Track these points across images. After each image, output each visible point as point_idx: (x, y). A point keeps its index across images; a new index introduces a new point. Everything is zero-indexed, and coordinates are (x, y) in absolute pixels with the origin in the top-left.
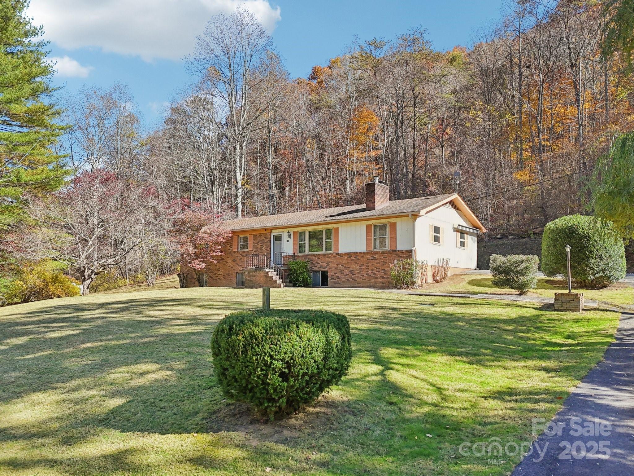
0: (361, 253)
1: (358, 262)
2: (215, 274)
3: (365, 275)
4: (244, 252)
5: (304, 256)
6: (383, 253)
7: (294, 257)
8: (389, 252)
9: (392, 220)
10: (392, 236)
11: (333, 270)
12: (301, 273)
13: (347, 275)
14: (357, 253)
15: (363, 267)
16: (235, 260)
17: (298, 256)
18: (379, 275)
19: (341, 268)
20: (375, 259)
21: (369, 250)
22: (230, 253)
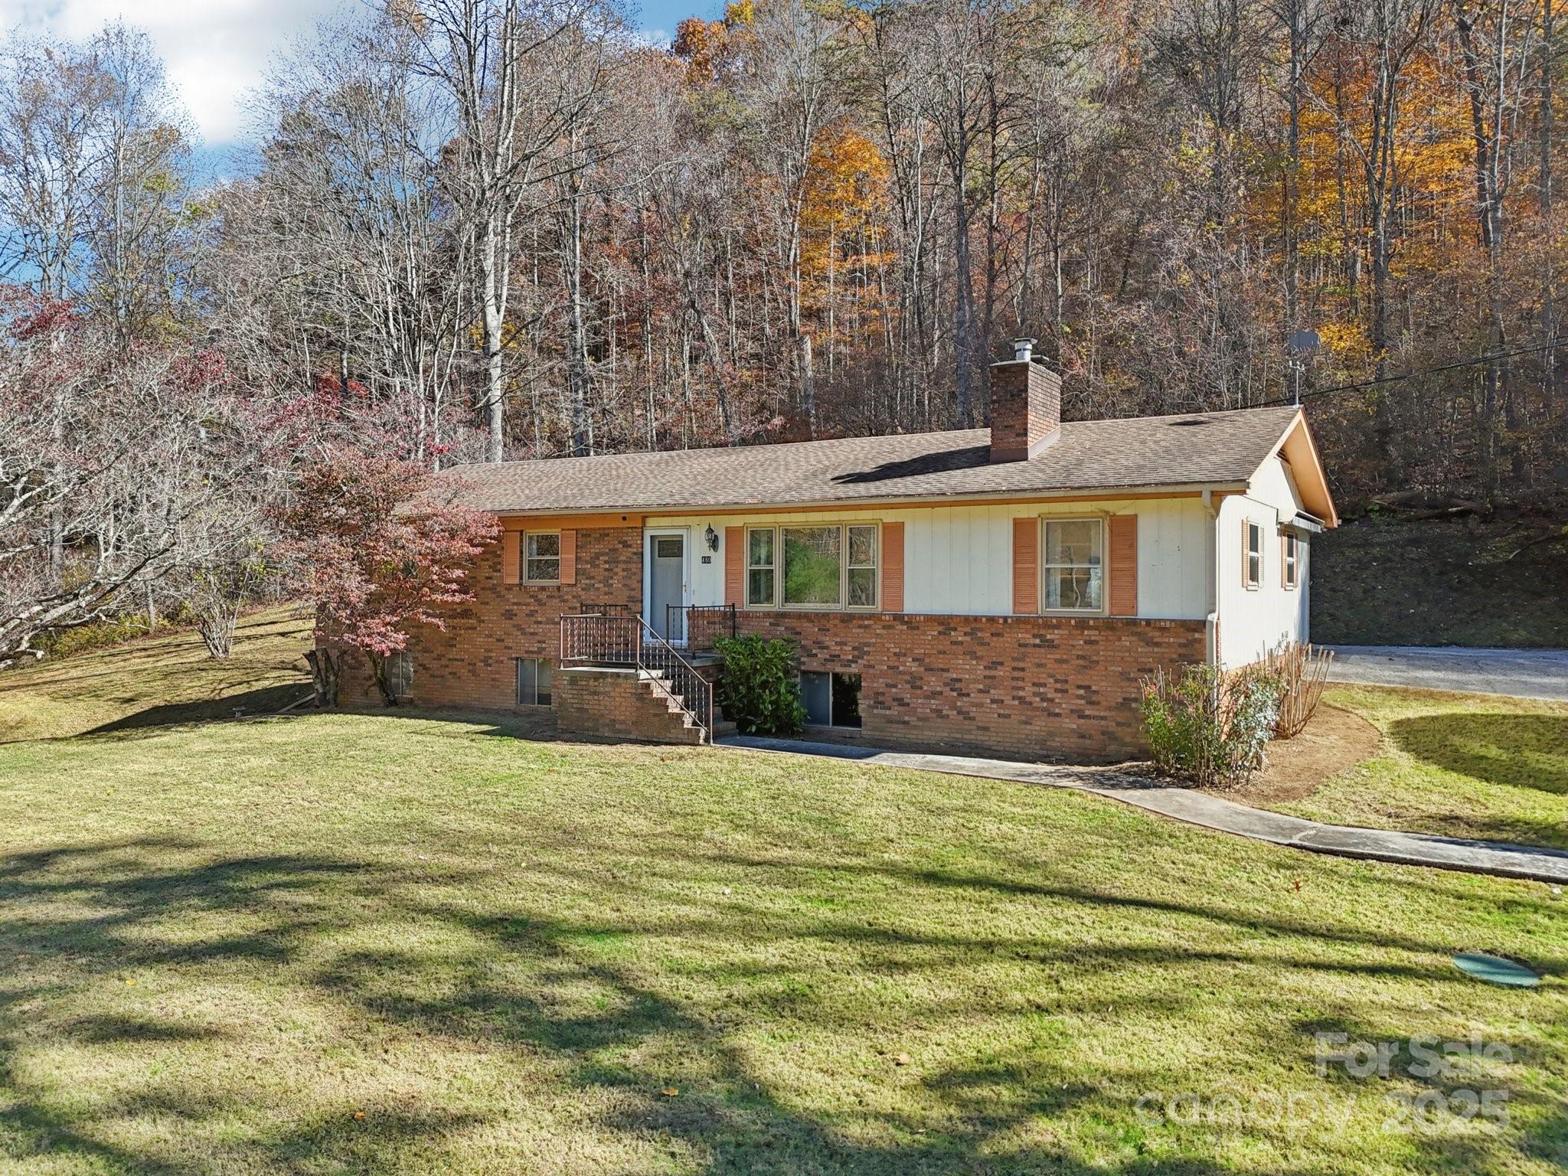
0: (992, 619)
1: (980, 651)
2: (439, 658)
3: (1008, 701)
4: (543, 589)
5: (767, 615)
6: (1082, 624)
7: (731, 617)
8: (1109, 625)
9: (1122, 508)
10: (1116, 566)
11: (882, 675)
12: (764, 685)
13: (935, 695)
14: (976, 619)
15: (1000, 672)
16: (509, 615)
17: (747, 616)
18: (1064, 705)
19: (914, 667)
20: (1050, 645)
21: (1025, 612)
22: (493, 589)
